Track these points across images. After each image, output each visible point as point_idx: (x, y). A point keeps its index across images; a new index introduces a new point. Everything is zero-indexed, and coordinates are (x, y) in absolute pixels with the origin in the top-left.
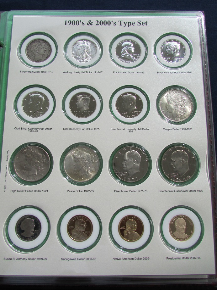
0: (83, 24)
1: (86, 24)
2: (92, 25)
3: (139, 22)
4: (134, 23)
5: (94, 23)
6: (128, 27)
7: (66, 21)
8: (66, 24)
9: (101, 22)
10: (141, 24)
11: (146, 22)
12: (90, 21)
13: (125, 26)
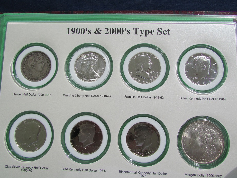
0: (90, 32)
1: (93, 32)
2: (100, 34)
3: (159, 29)
4: (154, 31)
5: (103, 31)
6: (146, 36)
7: (69, 29)
8: (69, 33)
9: (112, 29)
10: (161, 33)
11: (168, 30)
12: (98, 29)
13: (141, 34)
